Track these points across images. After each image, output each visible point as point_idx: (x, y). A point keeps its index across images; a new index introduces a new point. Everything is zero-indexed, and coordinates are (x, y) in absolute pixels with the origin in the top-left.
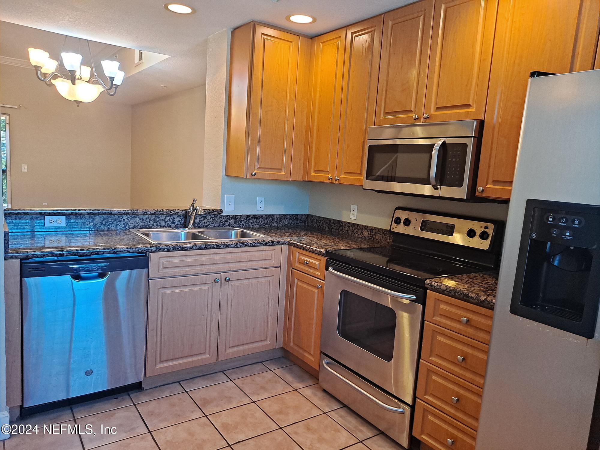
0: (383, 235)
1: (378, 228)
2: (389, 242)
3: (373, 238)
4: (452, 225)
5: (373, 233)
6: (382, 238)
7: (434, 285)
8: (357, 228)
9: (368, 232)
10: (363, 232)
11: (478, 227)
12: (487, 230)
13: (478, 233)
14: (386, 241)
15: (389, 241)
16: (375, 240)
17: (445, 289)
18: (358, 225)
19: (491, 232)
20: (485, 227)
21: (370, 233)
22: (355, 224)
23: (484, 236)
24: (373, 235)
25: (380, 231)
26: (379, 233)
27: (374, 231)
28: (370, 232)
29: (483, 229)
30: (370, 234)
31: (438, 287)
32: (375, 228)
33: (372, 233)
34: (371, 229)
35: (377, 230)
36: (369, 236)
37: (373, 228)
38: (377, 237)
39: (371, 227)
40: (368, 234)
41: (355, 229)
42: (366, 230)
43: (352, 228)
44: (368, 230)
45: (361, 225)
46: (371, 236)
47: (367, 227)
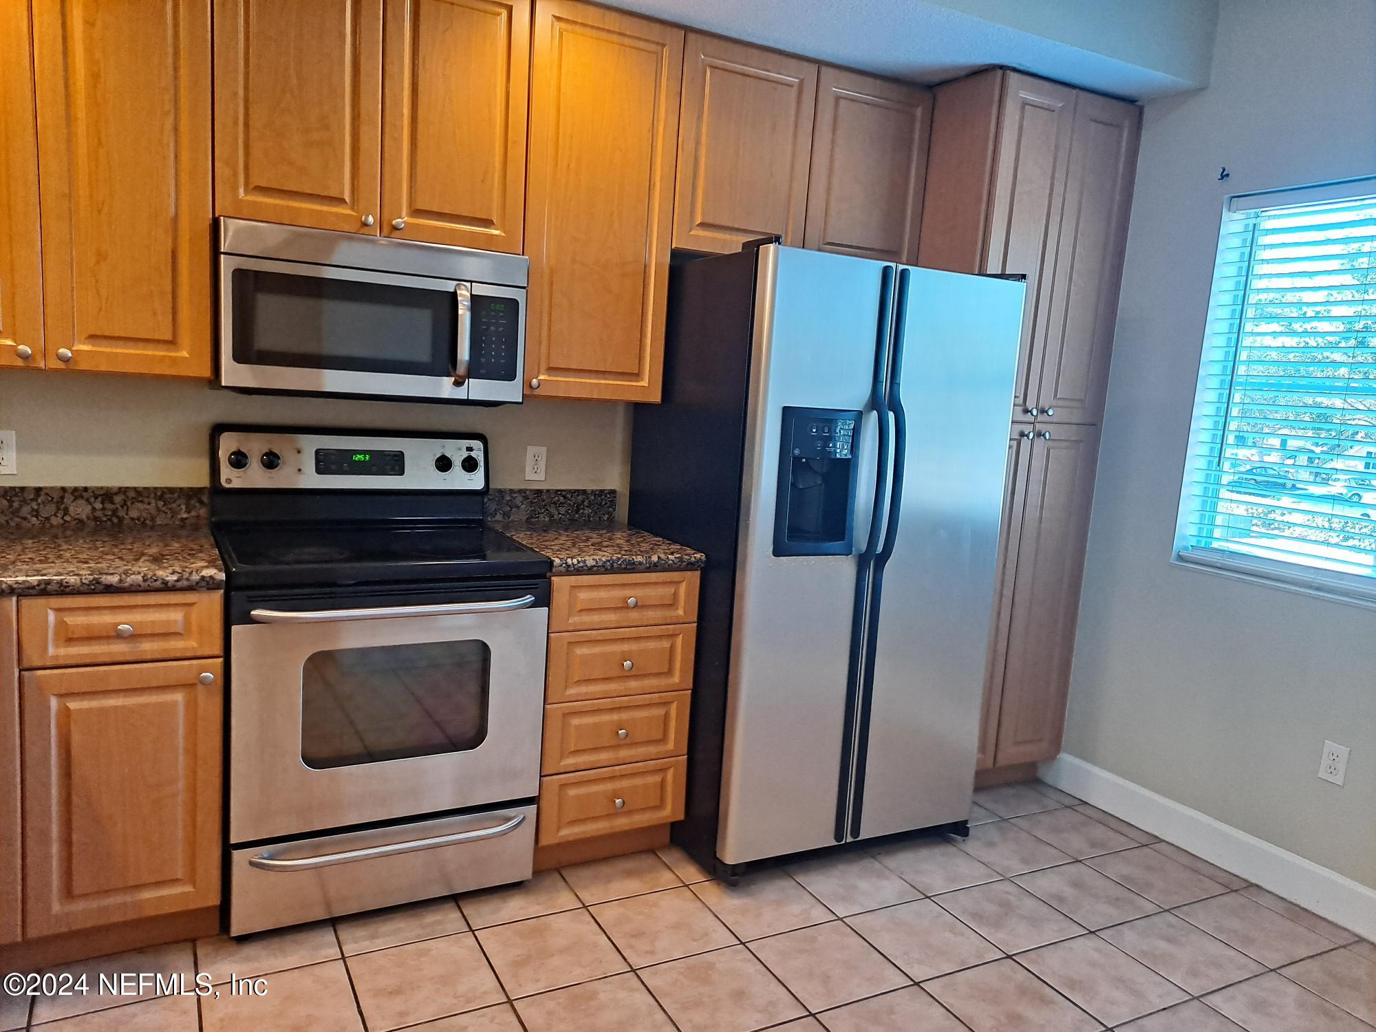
2: (186, 519)
3: (118, 517)
4: (398, 453)
5: (113, 503)
6: (154, 512)
7: (573, 563)
8: (34, 500)
9: (91, 503)
10: (67, 507)
11: (456, 450)
12: (473, 454)
13: (457, 461)
14: (172, 517)
15: (185, 516)
16: (126, 521)
17: (594, 563)
19: (479, 455)
20: (467, 448)
21: (98, 505)
22: (23, 488)
23: (470, 465)
24: (115, 512)
25: (146, 494)
26: (142, 501)
27: (118, 499)
28: (102, 503)
29: (465, 454)
30: (104, 509)
31: (581, 564)
32: (123, 491)
33: (108, 506)
34: (107, 495)
35: (132, 494)
36: (99, 514)
37: (115, 490)
38: (134, 514)
39: (102, 488)
40: (94, 509)
41: (24, 502)
42: (81, 501)
43: (10, 501)
44: (92, 500)
45: (52, 488)
46: (108, 513)
47: (85, 489)
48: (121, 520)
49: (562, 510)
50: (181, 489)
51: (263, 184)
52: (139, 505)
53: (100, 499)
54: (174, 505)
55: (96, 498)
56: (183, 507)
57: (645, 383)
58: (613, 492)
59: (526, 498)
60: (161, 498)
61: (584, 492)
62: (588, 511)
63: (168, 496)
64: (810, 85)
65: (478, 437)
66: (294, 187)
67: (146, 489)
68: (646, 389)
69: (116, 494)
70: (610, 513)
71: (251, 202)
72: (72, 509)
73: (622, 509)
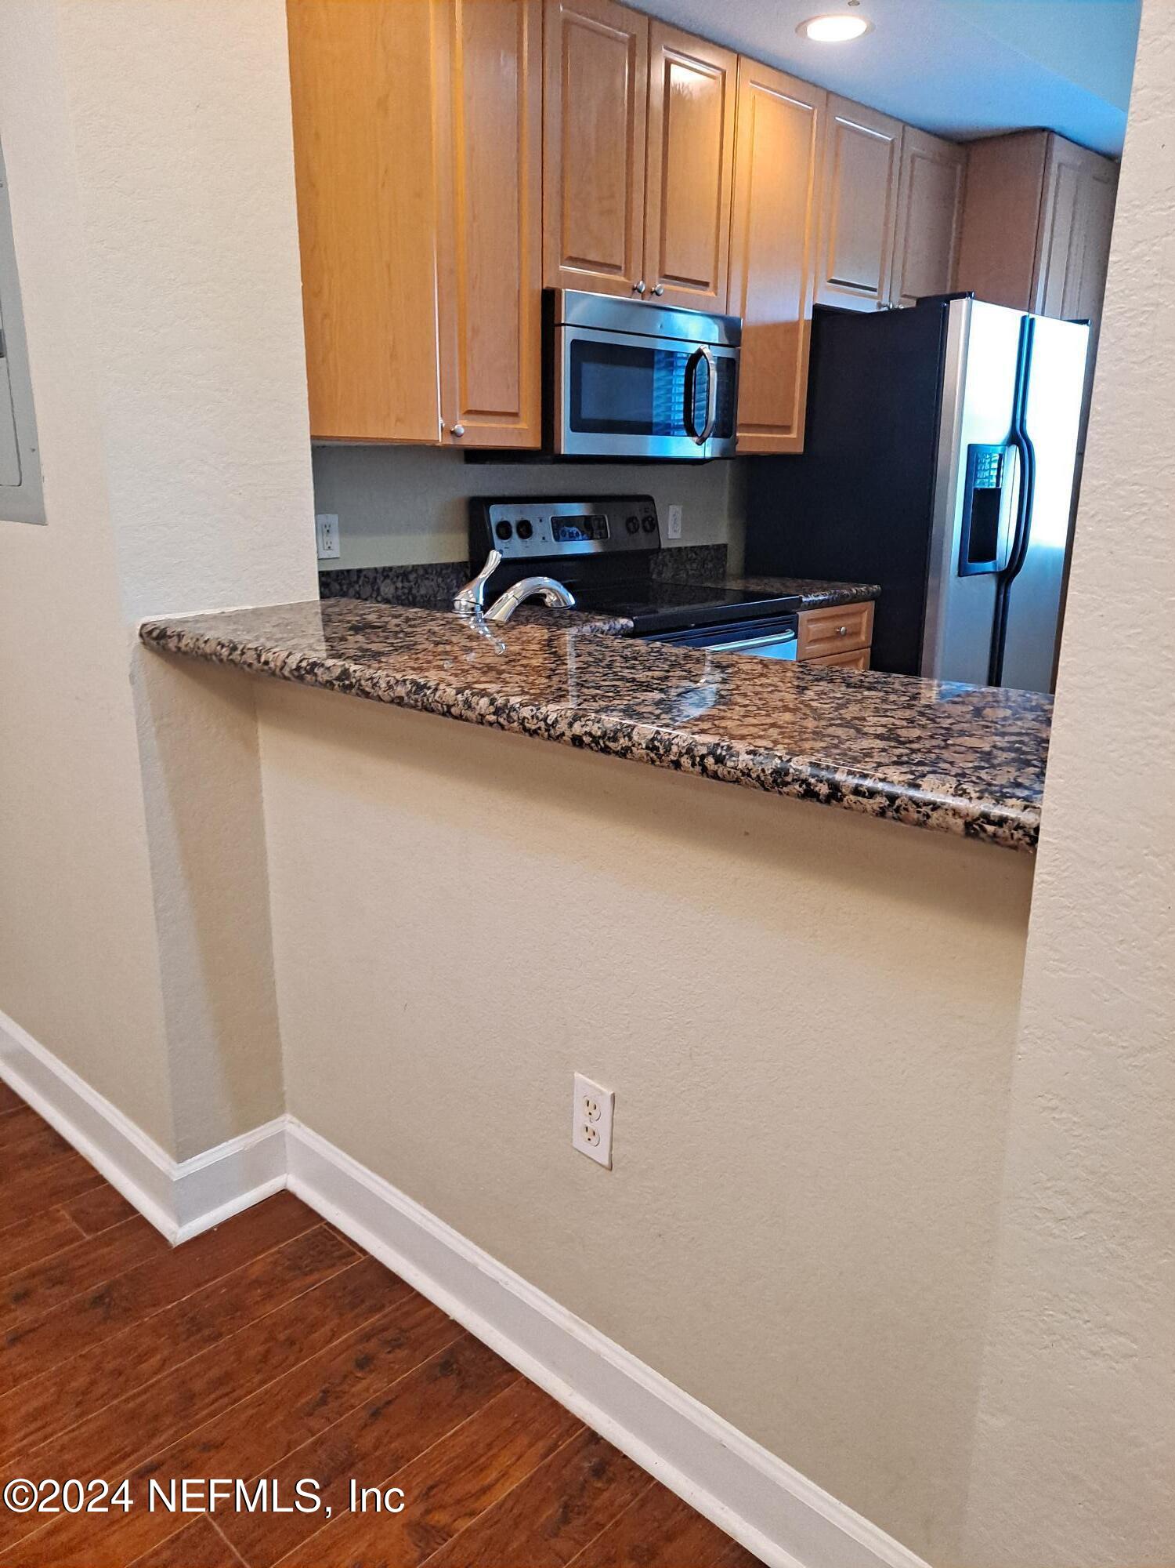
0: (440, 580)
1: (422, 566)
3: (412, 595)
5: (409, 582)
6: (436, 589)
8: (357, 582)
9: (394, 583)
10: (378, 589)
16: (418, 599)
18: (359, 571)
21: (400, 585)
22: (348, 571)
24: (411, 589)
25: (430, 571)
26: (428, 579)
27: (412, 577)
28: (402, 582)
30: (403, 587)
32: (415, 568)
33: (406, 584)
34: (405, 574)
36: (400, 592)
37: (410, 568)
38: (423, 591)
39: (402, 567)
40: (397, 588)
41: (350, 585)
42: (388, 581)
43: (341, 585)
44: (395, 579)
45: (368, 569)
46: (406, 591)
47: (391, 569)
48: (414, 597)
49: (695, 566)
50: (453, 563)
51: (574, 255)
52: (426, 582)
53: (400, 578)
54: (449, 580)
55: (398, 577)
56: (454, 581)
57: (794, 435)
58: (725, 546)
59: (672, 556)
60: (439, 574)
61: (707, 547)
62: (710, 565)
63: (445, 572)
64: (898, 143)
65: (649, 499)
66: (592, 256)
67: (431, 565)
68: (792, 440)
69: (411, 572)
70: (724, 566)
71: (566, 273)
72: (382, 589)
73: (734, 561)
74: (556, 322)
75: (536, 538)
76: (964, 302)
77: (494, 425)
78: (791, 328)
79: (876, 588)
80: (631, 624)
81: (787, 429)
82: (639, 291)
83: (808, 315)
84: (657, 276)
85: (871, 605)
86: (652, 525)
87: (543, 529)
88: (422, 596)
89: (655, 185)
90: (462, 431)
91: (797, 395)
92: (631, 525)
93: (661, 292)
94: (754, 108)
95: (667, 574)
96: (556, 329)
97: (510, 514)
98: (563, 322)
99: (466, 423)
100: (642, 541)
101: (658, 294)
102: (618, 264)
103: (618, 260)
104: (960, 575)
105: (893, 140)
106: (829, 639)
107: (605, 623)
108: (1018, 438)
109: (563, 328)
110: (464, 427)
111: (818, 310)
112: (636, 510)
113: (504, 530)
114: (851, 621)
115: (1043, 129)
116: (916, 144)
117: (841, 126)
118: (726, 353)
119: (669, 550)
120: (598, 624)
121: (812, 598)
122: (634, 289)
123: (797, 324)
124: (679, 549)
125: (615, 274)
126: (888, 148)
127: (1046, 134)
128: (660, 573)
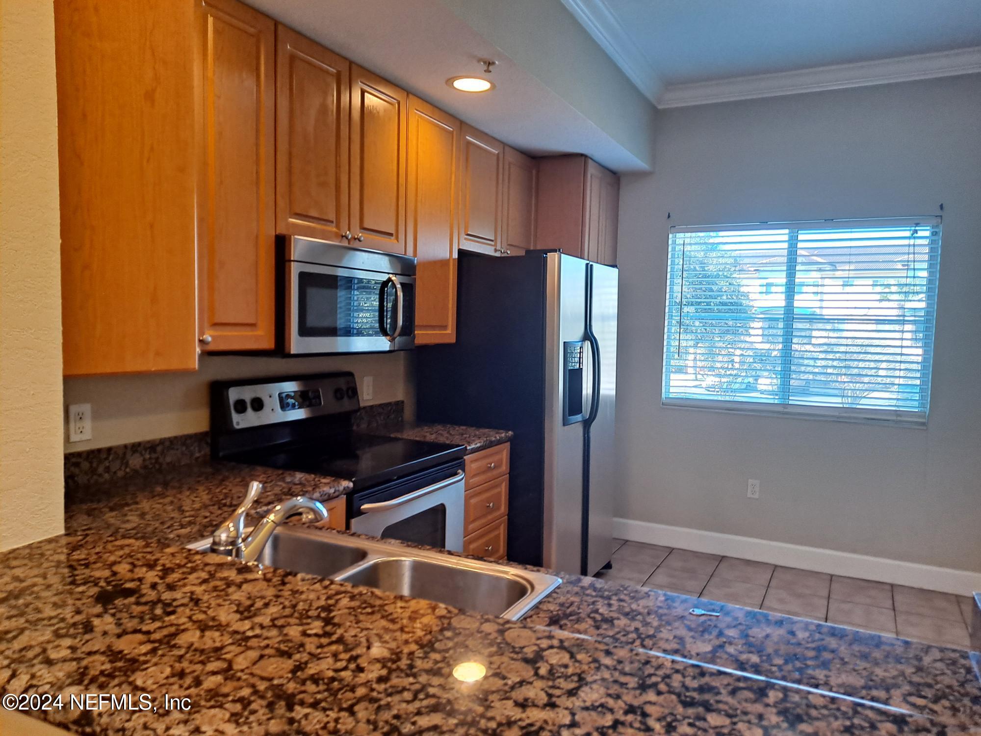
1: (169, 439)
2: (198, 457)
3: (159, 463)
5: (156, 453)
8: (107, 459)
9: (142, 455)
14: (190, 457)
15: (197, 455)
21: (147, 456)
24: (157, 459)
26: (173, 449)
27: (159, 449)
28: (150, 454)
30: (150, 458)
32: (162, 441)
33: (154, 456)
34: (151, 446)
35: (167, 444)
36: (147, 463)
37: (158, 442)
38: (168, 459)
39: (150, 441)
40: (144, 460)
41: (100, 462)
42: (137, 455)
43: (91, 463)
44: (143, 452)
45: (118, 447)
46: (153, 461)
47: (139, 444)
48: (161, 464)
49: (382, 418)
50: (196, 434)
51: (298, 211)
52: (172, 452)
53: (148, 450)
54: (191, 448)
55: (146, 450)
56: (197, 449)
57: (449, 331)
58: (403, 402)
59: (366, 412)
60: (184, 444)
61: (390, 404)
62: (393, 416)
63: (189, 442)
64: (501, 156)
65: (350, 374)
66: (314, 213)
67: (176, 438)
68: (448, 334)
69: (158, 445)
70: (402, 417)
71: (294, 224)
72: (130, 462)
73: (409, 413)
74: (287, 258)
75: (267, 409)
76: (556, 255)
77: (236, 333)
78: (444, 263)
79: (510, 433)
80: (351, 485)
81: (445, 327)
82: (347, 238)
83: (455, 255)
84: (358, 228)
85: (508, 444)
86: (353, 392)
87: (272, 404)
88: (168, 464)
89: (356, 169)
90: (210, 339)
91: (450, 306)
92: (339, 394)
93: (362, 239)
94: (418, 126)
95: (364, 426)
96: (287, 264)
97: (247, 393)
98: (292, 259)
99: (212, 332)
100: (346, 405)
101: (360, 241)
102: (331, 219)
103: (332, 216)
104: (564, 425)
105: (498, 154)
106: (484, 472)
107: (330, 488)
108: (588, 336)
109: (292, 263)
110: (211, 336)
111: (461, 252)
112: (342, 383)
113: (241, 407)
114: (496, 458)
115: (582, 155)
116: (511, 157)
117: (469, 143)
118: (405, 280)
119: (364, 408)
120: (325, 489)
121: (473, 446)
122: (343, 236)
123: (448, 260)
124: (372, 407)
125: (329, 226)
126: (495, 158)
127: (583, 158)
128: (358, 425)
